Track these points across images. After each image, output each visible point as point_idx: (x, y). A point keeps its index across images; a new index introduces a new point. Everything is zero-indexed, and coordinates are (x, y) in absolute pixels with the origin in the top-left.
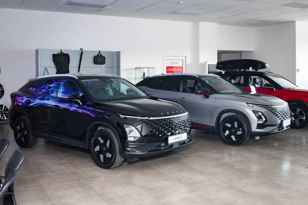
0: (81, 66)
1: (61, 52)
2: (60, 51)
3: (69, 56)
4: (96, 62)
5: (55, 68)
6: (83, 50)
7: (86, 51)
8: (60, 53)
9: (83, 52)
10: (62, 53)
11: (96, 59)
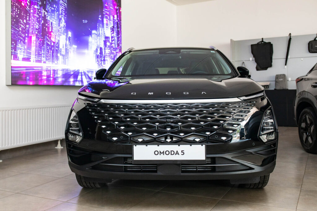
0: (289, 57)
1: (263, 41)
2: (261, 40)
3: (272, 45)
4: (310, 49)
5: (254, 61)
6: (291, 35)
7: (296, 37)
8: (260, 43)
9: (291, 37)
10: (263, 43)
11: (311, 45)
